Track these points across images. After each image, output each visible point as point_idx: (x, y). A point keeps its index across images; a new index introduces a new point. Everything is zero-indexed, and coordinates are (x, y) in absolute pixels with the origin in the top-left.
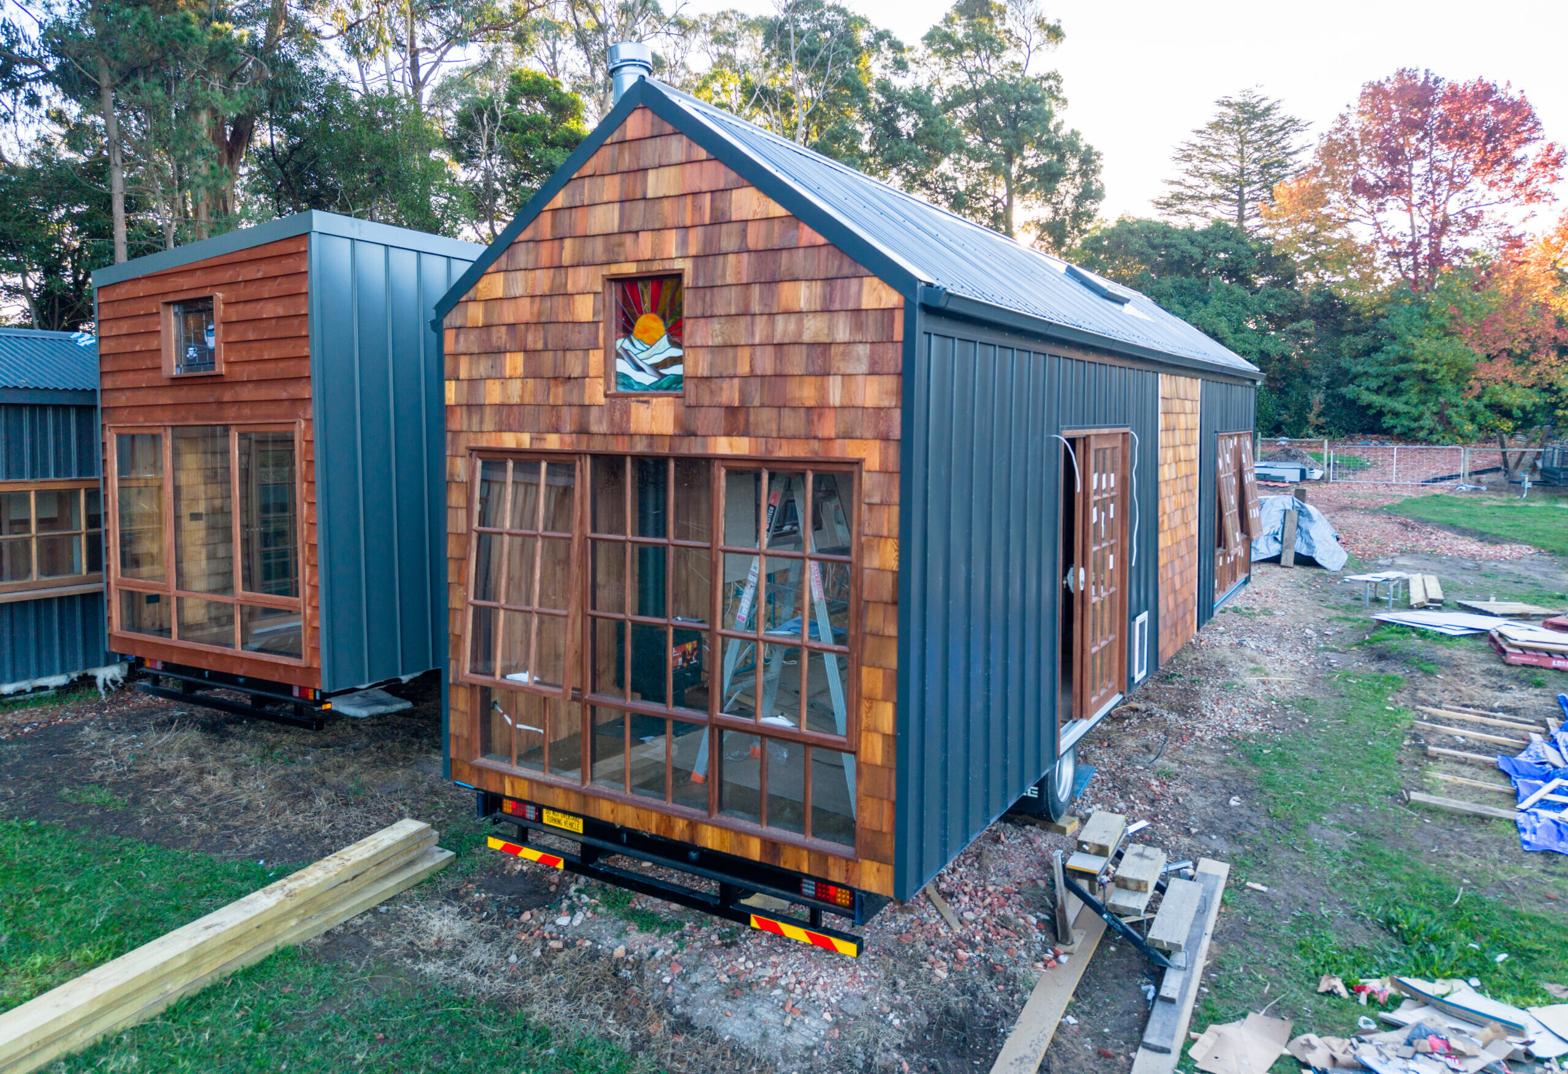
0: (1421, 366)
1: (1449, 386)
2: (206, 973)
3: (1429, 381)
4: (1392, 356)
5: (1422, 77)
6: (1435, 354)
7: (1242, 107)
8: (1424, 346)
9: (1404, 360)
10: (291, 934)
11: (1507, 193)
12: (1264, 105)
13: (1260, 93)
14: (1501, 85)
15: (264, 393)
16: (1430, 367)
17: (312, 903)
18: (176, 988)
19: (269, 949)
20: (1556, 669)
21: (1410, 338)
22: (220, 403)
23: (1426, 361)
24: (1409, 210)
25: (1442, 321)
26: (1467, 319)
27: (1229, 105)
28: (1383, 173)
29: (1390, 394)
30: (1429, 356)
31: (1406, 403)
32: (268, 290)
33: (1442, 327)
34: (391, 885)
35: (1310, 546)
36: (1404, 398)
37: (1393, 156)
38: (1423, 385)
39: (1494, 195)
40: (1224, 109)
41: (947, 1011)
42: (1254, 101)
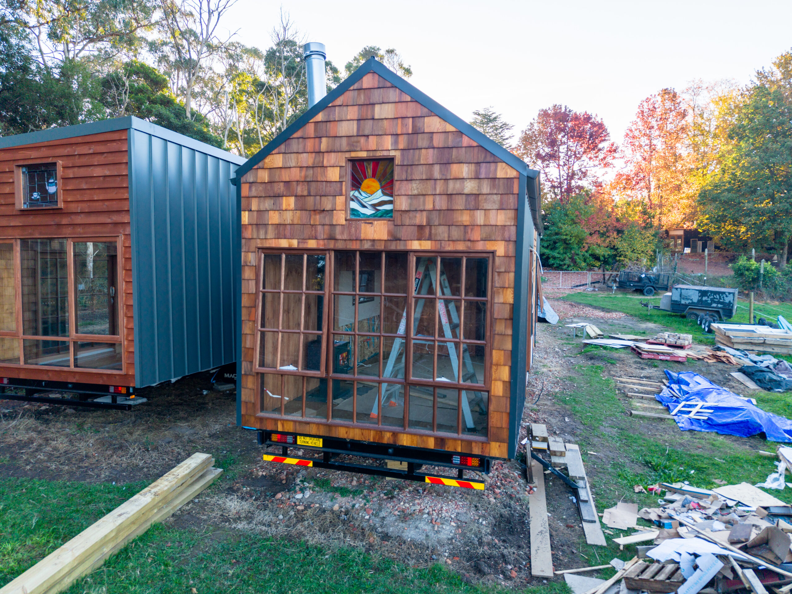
0: (565, 237)
1: (575, 246)
2: (121, 542)
3: (567, 244)
4: (553, 232)
5: (563, 110)
6: (570, 232)
7: (484, 116)
8: (566, 228)
9: (557, 234)
10: (157, 517)
11: (597, 163)
12: (494, 116)
13: (492, 110)
14: (594, 116)
15: (93, 219)
16: (568, 237)
17: (166, 500)
18: (108, 550)
19: (147, 526)
20: (661, 360)
21: (560, 225)
22: (59, 225)
23: (566, 235)
24: (559, 168)
25: (573, 217)
26: (582, 216)
27: (479, 115)
28: (547, 150)
29: (551, 249)
30: (568, 233)
31: (558, 253)
32: (96, 160)
33: (572, 220)
34: (197, 487)
35: (544, 313)
36: (557, 251)
37: (553, 143)
38: (565, 246)
39: (591, 163)
40: (477, 116)
41: (501, 516)
42: (489, 114)
